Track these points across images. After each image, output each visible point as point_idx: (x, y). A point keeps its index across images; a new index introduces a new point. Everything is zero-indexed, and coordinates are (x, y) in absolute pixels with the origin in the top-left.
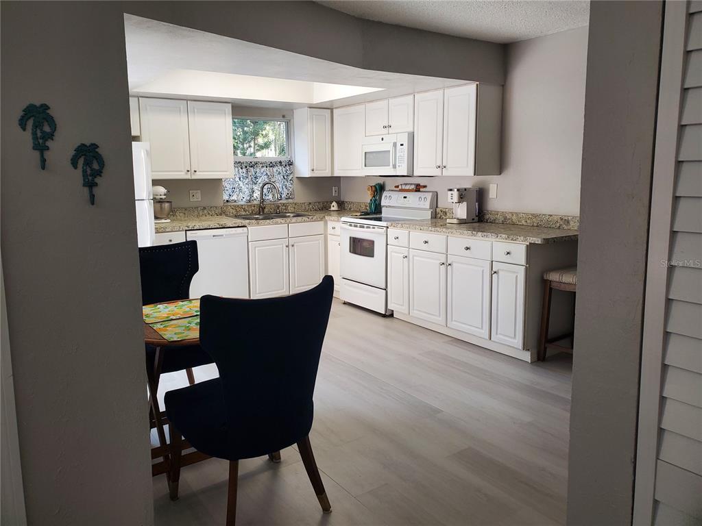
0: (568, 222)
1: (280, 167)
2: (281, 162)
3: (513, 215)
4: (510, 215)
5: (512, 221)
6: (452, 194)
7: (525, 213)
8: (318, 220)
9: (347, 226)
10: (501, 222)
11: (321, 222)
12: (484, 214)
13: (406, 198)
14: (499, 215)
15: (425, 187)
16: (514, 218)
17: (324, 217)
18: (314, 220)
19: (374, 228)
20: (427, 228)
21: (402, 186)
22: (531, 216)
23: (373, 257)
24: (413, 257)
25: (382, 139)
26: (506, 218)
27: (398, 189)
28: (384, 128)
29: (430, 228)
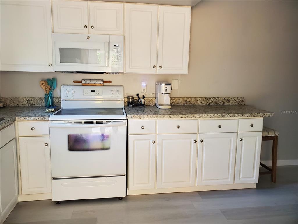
0: (229, 101)
3: (192, 99)
4: (190, 99)
5: (191, 103)
6: (167, 88)
7: (200, 98)
8: (11, 124)
9: (64, 125)
10: (183, 104)
11: (13, 125)
12: (171, 100)
13: (94, 91)
14: (181, 100)
15: (111, 82)
16: (193, 101)
17: (15, 118)
18: (9, 124)
19: (109, 122)
20: (178, 115)
21: (86, 81)
22: (205, 99)
23: (108, 149)
24: (162, 141)
25: (88, 38)
26: (186, 102)
27: (80, 84)
28: (85, 28)
29: (181, 115)
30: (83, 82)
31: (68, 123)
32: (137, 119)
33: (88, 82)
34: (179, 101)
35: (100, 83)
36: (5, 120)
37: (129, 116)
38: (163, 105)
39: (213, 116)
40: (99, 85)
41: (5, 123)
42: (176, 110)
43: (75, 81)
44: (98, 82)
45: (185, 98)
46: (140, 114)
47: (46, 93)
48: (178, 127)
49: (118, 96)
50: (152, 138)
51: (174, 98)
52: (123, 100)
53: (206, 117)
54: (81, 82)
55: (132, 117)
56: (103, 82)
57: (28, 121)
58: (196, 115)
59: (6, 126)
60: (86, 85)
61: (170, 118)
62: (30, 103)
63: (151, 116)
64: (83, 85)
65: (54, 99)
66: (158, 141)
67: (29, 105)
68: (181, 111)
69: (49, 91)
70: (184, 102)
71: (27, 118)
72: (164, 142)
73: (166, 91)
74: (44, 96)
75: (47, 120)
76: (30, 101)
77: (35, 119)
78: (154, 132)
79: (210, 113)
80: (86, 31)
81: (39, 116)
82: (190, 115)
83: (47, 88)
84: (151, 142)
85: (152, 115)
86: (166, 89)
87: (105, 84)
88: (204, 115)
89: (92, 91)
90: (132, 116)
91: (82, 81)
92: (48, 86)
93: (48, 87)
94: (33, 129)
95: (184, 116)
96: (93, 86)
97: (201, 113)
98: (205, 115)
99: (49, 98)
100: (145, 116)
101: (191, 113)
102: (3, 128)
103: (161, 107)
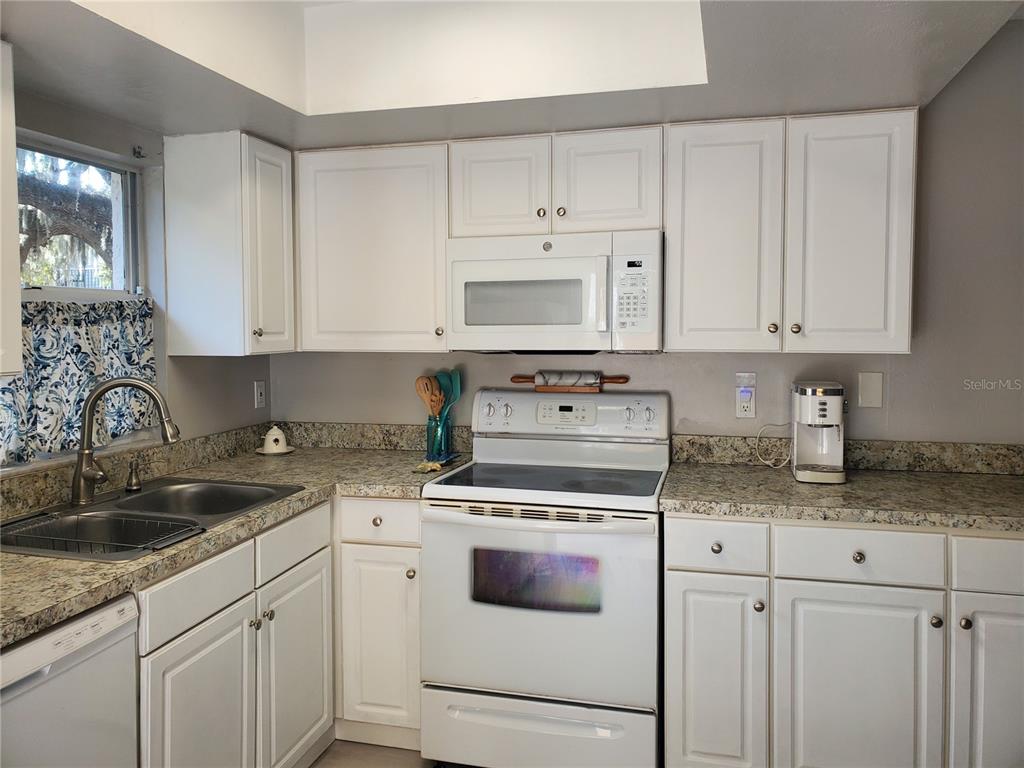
1: (117, 324)
2: (120, 306)
3: (943, 449)
4: (935, 450)
5: (941, 463)
6: (825, 404)
7: (984, 445)
8: (321, 502)
9: (460, 515)
10: (906, 468)
11: (326, 507)
12: (847, 449)
13: (569, 409)
14: (896, 452)
15: (625, 379)
16: (949, 457)
17: (334, 487)
18: (313, 503)
19: (599, 519)
20: (856, 511)
21: (547, 378)
22: (1004, 451)
23: (595, 609)
24: (793, 605)
25: (547, 247)
26: (919, 458)
27: (530, 386)
28: (539, 215)
29: (870, 513)
30: (539, 381)
31: (475, 511)
32: (696, 515)
33: (553, 380)
34: (887, 453)
35: (591, 385)
36: (305, 491)
37: (668, 503)
38: (813, 468)
39: (1015, 525)
40: (588, 389)
41: (302, 500)
42: (862, 488)
43: (516, 378)
44: (582, 382)
45: (915, 445)
46: (710, 498)
47: (431, 414)
48: (860, 557)
49: (647, 426)
50: (756, 590)
51: (866, 443)
52: (668, 442)
53: (983, 526)
54: (531, 379)
55: (678, 507)
56: (598, 381)
57: (367, 496)
58: (935, 517)
59: (302, 508)
60: (546, 390)
61: (825, 518)
62: (390, 442)
63: (748, 509)
64: (538, 389)
65: (456, 432)
66: (779, 605)
67: (389, 447)
68: (881, 493)
69: (441, 406)
70: (911, 460)
71: (365, 489)
72: (801, 608)
73: (824, 416)
74: (426, 422)
75: (415, 499)
76: (390, 434)
77: (385, 492)
78: (763, 570)
79: (1007, 510)
80: (542, 225)
81: (394, 484)
82: (908, 515)
83: (434, 398)
84: (751, 603)
85: (752, 507)
86: (825, 410)
87: (607, 386)
88: (975, 517)
89: (562, 409)
90: (678, 502)
91: (533, 377)
92: (437, 393)
93: (439, 396)
94: (378, 522)
95: (883, 515)
96: (569, 392)
97: (966, 509)
98: (980, 520)
99: (439, 429)
100: (725, 506)
101: (917, 506)
102: (294, 515)
103: (802, 476)
